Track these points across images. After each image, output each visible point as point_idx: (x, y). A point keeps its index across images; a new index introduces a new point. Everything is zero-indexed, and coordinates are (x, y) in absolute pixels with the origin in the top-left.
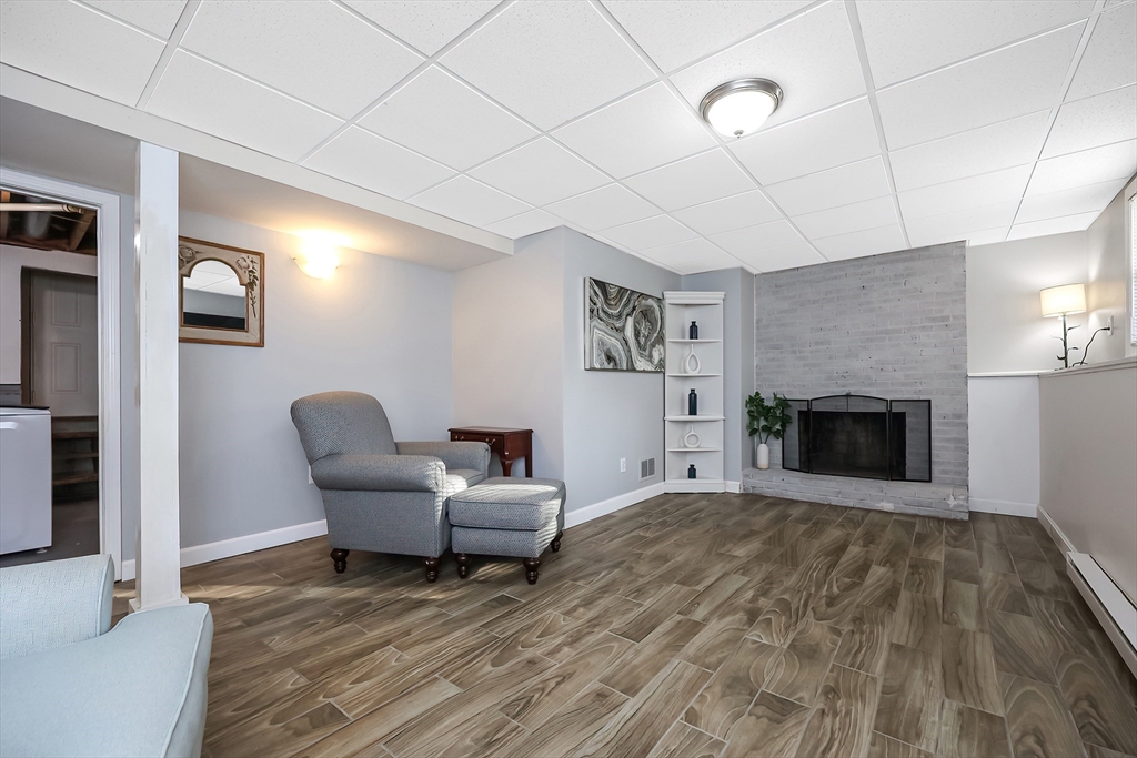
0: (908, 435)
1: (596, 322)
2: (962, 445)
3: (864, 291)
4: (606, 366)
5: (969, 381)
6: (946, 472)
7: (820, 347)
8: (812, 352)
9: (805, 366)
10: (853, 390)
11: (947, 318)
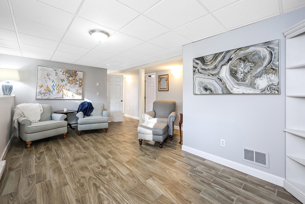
1: (198, 75)
4: (204, 92)
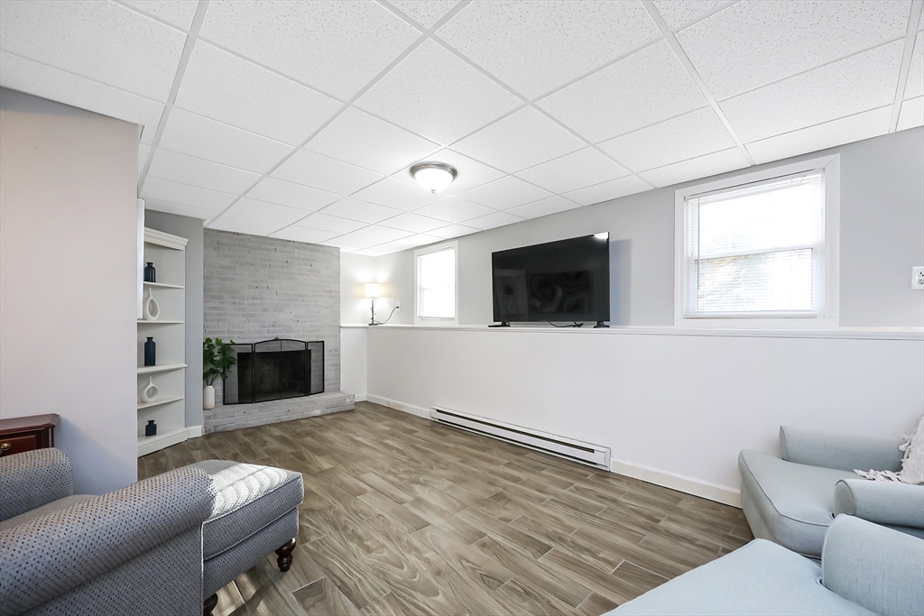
0: (312, 364)
2: (337, 366)
3: (287, 265)
5: (342, 330)
6: (330, 384)
7: (256, 301)
8: (249, 304)
9: (243, 316)
10: (281, 336)
11: (331, 292)
